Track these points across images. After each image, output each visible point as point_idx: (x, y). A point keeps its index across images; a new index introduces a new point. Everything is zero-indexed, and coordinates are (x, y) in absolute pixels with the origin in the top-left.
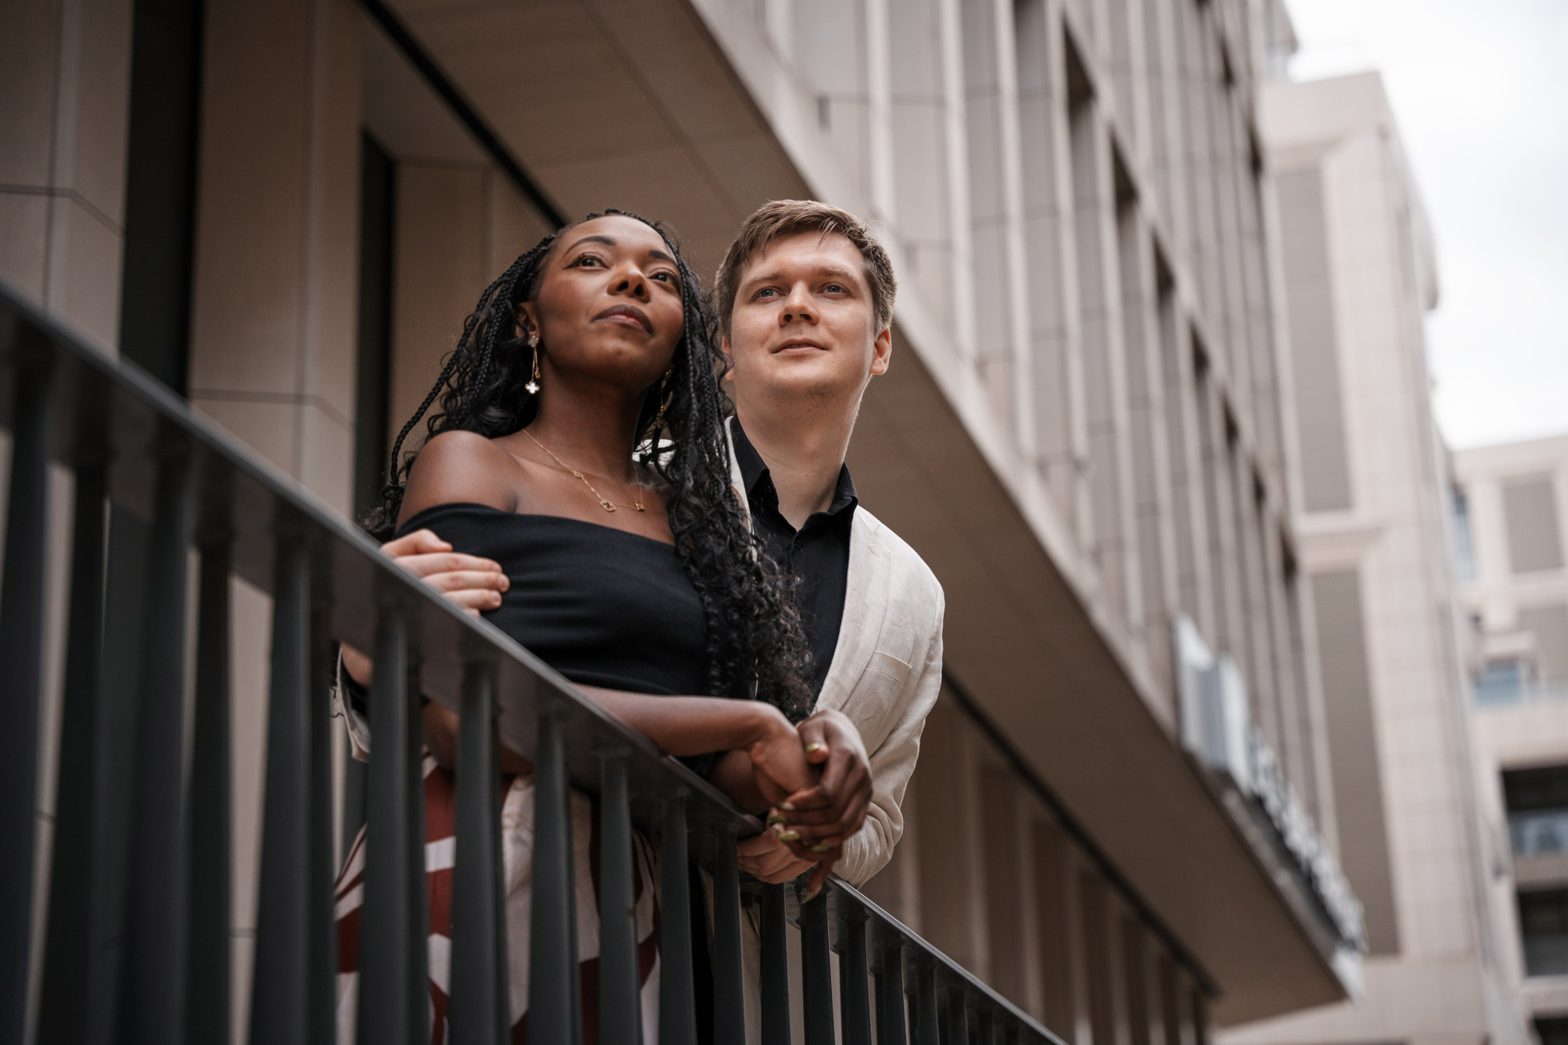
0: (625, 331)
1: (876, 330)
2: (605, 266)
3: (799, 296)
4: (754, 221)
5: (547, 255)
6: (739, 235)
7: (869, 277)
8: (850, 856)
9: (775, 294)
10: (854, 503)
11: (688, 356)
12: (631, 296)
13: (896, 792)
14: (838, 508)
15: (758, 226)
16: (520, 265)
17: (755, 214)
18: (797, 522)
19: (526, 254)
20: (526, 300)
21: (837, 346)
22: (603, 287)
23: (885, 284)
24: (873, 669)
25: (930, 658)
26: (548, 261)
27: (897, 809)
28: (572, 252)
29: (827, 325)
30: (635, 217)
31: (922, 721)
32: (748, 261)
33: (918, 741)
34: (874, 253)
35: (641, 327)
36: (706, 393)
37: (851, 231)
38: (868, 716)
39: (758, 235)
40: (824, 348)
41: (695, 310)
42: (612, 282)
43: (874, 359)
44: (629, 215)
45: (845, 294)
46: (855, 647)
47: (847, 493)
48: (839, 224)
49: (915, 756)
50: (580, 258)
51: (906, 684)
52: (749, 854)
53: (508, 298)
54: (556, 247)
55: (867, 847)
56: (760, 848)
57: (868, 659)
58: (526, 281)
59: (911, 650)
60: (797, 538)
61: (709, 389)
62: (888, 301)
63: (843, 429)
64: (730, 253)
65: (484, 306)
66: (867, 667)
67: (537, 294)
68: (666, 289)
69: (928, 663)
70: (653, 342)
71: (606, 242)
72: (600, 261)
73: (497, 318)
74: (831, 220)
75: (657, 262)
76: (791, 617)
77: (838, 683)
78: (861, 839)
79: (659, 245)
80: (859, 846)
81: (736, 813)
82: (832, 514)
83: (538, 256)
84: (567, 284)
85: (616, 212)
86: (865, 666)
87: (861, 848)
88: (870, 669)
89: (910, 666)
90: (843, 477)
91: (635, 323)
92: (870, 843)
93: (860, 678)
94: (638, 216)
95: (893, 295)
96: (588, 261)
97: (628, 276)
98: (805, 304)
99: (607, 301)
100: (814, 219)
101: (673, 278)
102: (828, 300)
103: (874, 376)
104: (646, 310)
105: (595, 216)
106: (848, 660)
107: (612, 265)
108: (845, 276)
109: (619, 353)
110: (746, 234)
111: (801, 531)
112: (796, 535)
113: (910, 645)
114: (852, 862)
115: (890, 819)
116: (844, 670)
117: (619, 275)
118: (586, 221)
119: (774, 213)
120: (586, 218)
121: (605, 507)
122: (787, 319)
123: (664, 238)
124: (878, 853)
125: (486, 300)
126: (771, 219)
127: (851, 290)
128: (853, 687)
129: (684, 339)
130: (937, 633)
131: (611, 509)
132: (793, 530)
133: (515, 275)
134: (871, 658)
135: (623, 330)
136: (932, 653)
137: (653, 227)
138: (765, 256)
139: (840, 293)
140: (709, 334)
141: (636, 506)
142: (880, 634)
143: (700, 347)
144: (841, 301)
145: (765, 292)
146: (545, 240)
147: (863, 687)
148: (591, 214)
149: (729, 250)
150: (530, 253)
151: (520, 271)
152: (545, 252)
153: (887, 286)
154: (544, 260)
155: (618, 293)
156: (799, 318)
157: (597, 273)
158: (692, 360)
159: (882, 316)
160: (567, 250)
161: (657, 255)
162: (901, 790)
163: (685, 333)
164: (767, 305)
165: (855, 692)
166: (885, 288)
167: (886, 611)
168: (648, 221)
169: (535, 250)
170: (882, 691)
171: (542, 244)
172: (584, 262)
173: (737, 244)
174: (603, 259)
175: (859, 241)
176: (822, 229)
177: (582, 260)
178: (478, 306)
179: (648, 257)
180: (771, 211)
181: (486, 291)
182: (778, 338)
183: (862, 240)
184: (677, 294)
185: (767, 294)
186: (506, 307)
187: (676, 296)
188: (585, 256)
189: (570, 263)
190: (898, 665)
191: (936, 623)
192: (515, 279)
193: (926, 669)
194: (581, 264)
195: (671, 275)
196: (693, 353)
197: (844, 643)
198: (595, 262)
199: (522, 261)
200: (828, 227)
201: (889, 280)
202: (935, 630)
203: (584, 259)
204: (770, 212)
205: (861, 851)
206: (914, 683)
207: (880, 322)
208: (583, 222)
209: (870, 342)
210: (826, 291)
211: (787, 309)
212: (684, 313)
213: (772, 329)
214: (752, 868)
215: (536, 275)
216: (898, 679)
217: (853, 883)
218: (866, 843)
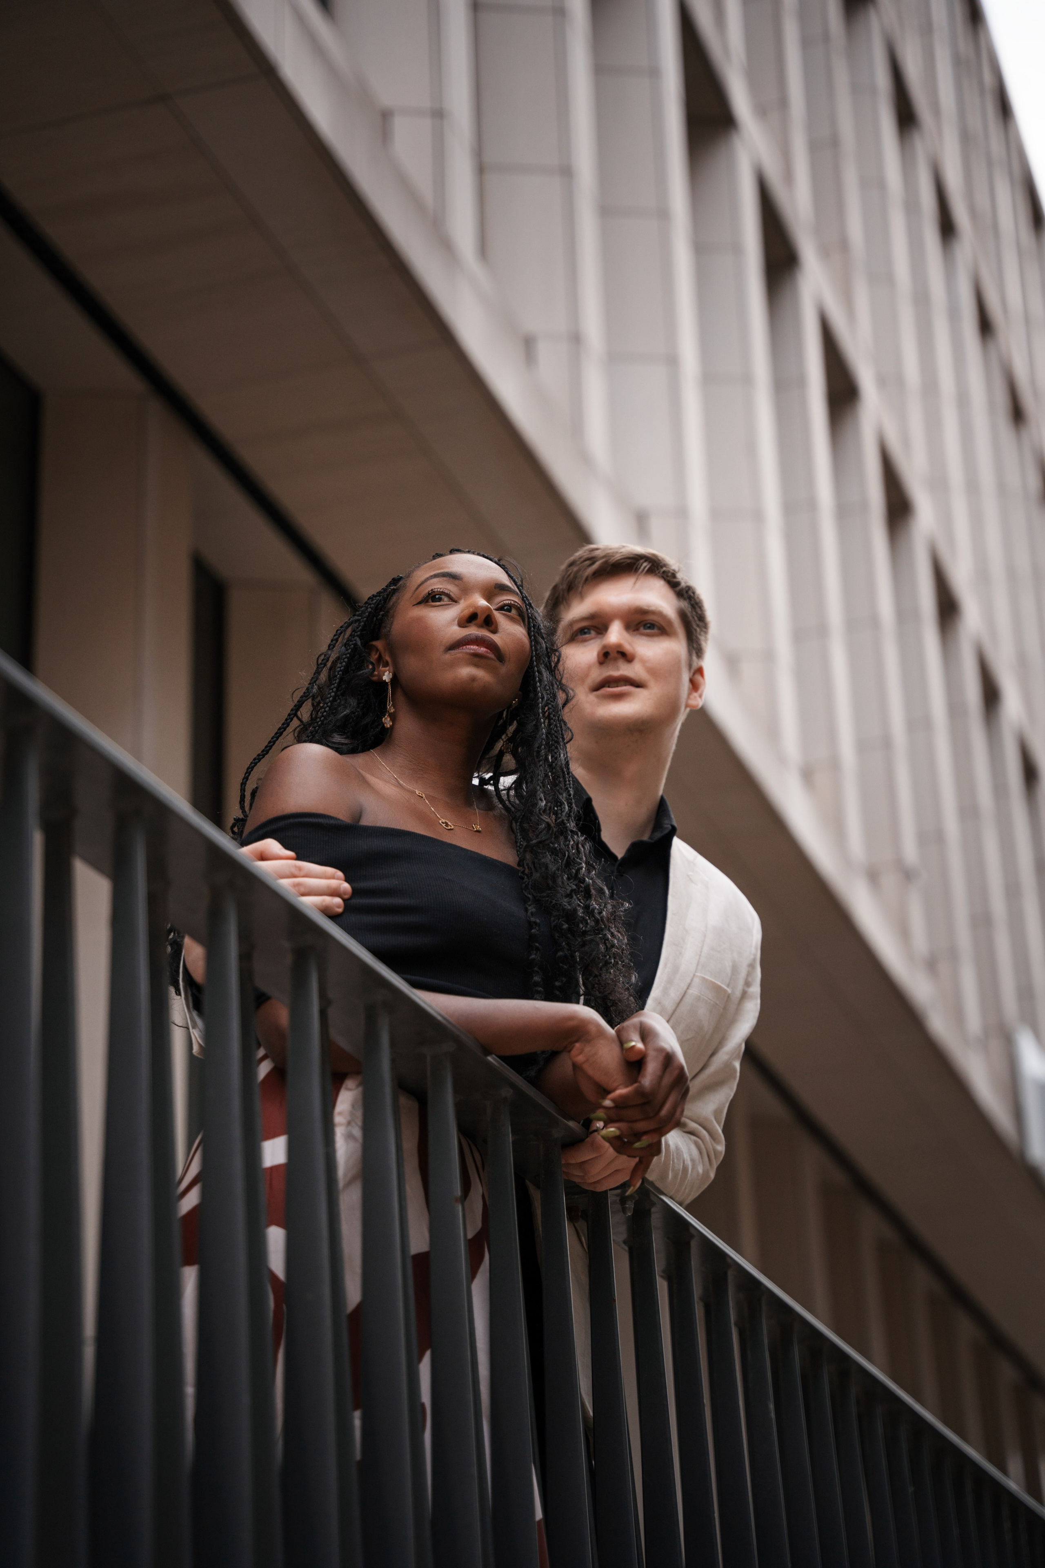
0: (476, 659)
1: (690, 666)
2: (454, 601)
3: (616, 634)
4: (572, 564)
5: (397, 594)
6: (557, 579)
7: (682, 615)
8: (673, 1170)
9: (593, 633)
10: (673, 832)
11: (537, 683)
12: (481, 626)
13: (717, 1113)
14: (658, 835)
15: (575, 569)
16: (370, 604)
17: (572, 558)
18: (619, 850)
19: (375, 594)
20: (377, 638)
21: (652, 683)
22: (454, 620)
23: (698, 622)
24: (694, 991)
25: (748, 984)
26: (398, 599)
27: (717, 1130)
28: (421, 588)
29: (643, 661)
30: (479, 554)
31: (741, 1044)
32: (566, 602)
33: (737, 1065)
34: (687, 592)
35: (492, 656)
36: (552, 719)
37: (664, 572)
38: (689, 1037)
39: (575, 577)
40: (638, 684)
41: (541, 640)
42: (462, 614)
43: (689, 694)
44: (473, 553)
45: (660, 631)
46: (676, 969)
47: (666, 822)
48: (653, 565)
49: (735, 1078)
50: (429, 594)
51: (725, 1008)
52: (573, 1161)
53: (357, 636)
54: (405, 586)
55: (689, 1163)
56: (583, 1155)
57: (688, 980)
58: (377, 619)
59: (729, 975)
60: (620, 865)
61: (554, 716)
62: (702, 638)
63: (660, 762)
64: (549, 597)
65: (334, 647)
66: (688, 988)
67: (389, 631)
68: (512, 619)
69: (746, 989)
70: (503, 670)
71: (453, 577)
72: (448, 596)
73: (346, 655)
74: (645, 561)
75: (502, 594)
76: (619, 938)
77: (660, 1003)
78: (683, 1155)
79: (504, 579)
80: (682, 1161)
81: (560, 1117)
82: (653, 841)
83: (388, 595)
84: (419, 620)
85: (459, 551)
86: (685, 988)
87: (684, 1163)
88: (690, 991)
89: (729, 991)
90: (662, 808)
91: (487, 652)
92: (692, 1160)
93: (681, 1000)
94: (482, 553)
95: (706, 633)
96: (437, 597)
97: (477, 608)
98: (622, 642)
99: (457, 632)
100: (629, 561)
101: (518, 609)
102: (644, 638)
103: (691, 711)
104: (496, 638)
105: (441, 555)
106: (670, 982)
107: (460, 599)
108: (660, 614)
109: (473, 679)
110: (563, 577)
111: (623, 858)
112: (618, 863)
113: (729, 970)
114: (675, 1176)
115: (711, 1139)
116: (665, 991)
117: (468, 607)
118: (432, 561)
119: (590, 556)
120: (431, 558)
121: (444, 825)
122: (607, 656)
123: (507, 572)
124: (700, 1170)
125: (337, 640)
126: (588, 562)
127: (666, 628)
128: (673, 1008)
129: (531, 666)
130: (754, 960)
131: (449, 828)
132: (613, 857)
133: (364, 613)
134: (692, 980)
135: (476, 660)
136: (750, 979)
137: (496, 563)
138: (582, 597)
139: (655, 631)
140: (553, 664)
141: (473, 827)
142: (699, 958)
143: (546, 674)
144: (656, 639)
145: (583, 631)
146: (394, 579)
147: (683, 1008)
148: (437, 554)
149: (547, 594)
150: (379, 593)
151: (369, 610)
152: (394, 591)
153: (700, 624)
154: (394, 598)
155: (468, 625)
156: (616, 655)
157: (447, 607)
158: (540, 686)
159: (697, 653)
160: (416, 587)
161: (501, 588)
162: (722, 1112)
163: (531, 661)
164: (586, 644)
165: (676, 1012)
166: (698, 626)
167: (705, 936)
168: (492, 557)
169: (384, 590)
170: (703, 1012)
171: (390, 584)
172: (433, 598)
173: (555, 588)
174: (451, 594)
175: (672, 581)
176: (636, 570)
177: (431, 596)
178: (329, 646)
179: (493, 590)
180: (588, 554)
181: (337, 631)
182: (598, 675)
183: (675, 580)
184: (522, 624)
185: (585, 633)
186: (355, 645)
187: (520, 625)
188: (434, 592)
189: (419, 600)
190: (717, 989)
191: (753, 951)
192: (365, 617)
193: (744, 995)
194: (430, 601)
195: (517, 606)
196: (540, 681)
197: (666, 965)
198: (443, 597)
199: (372, 601)
200: (642, 568)
201: (702, 618)
202: (752, 957)
203: (434, 594)
204: (586, 555)
205: (683, 1166)
206: (732, 1007)
207: (694, 658)
208: (429, 561)
209: (686, 677)
210: (642, 629)
211: (604, 647)
212: (531, 642)
213: (589, 667)
214: (576, 1175)
215: (387, 612)
216: (718, 1002)
217: (677, 1199)
218: (689, 1159)
